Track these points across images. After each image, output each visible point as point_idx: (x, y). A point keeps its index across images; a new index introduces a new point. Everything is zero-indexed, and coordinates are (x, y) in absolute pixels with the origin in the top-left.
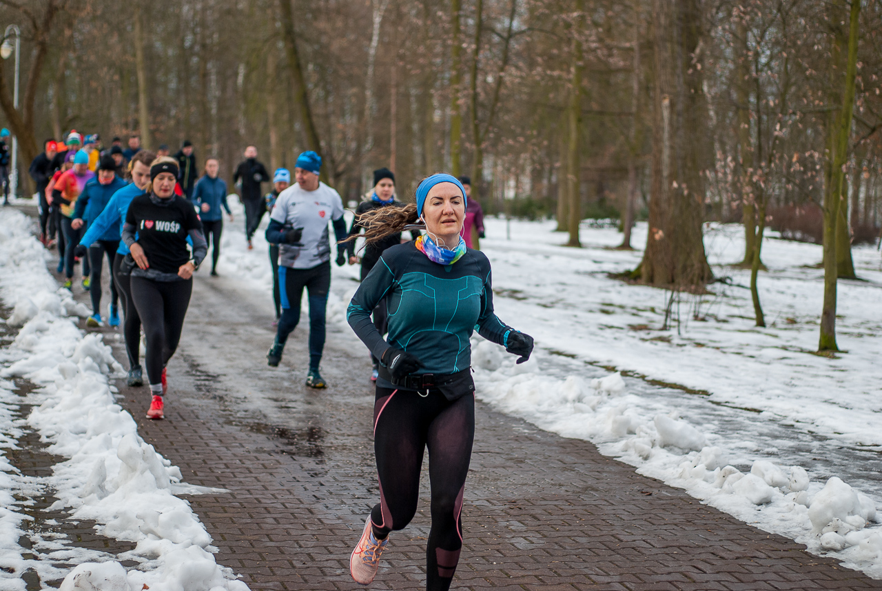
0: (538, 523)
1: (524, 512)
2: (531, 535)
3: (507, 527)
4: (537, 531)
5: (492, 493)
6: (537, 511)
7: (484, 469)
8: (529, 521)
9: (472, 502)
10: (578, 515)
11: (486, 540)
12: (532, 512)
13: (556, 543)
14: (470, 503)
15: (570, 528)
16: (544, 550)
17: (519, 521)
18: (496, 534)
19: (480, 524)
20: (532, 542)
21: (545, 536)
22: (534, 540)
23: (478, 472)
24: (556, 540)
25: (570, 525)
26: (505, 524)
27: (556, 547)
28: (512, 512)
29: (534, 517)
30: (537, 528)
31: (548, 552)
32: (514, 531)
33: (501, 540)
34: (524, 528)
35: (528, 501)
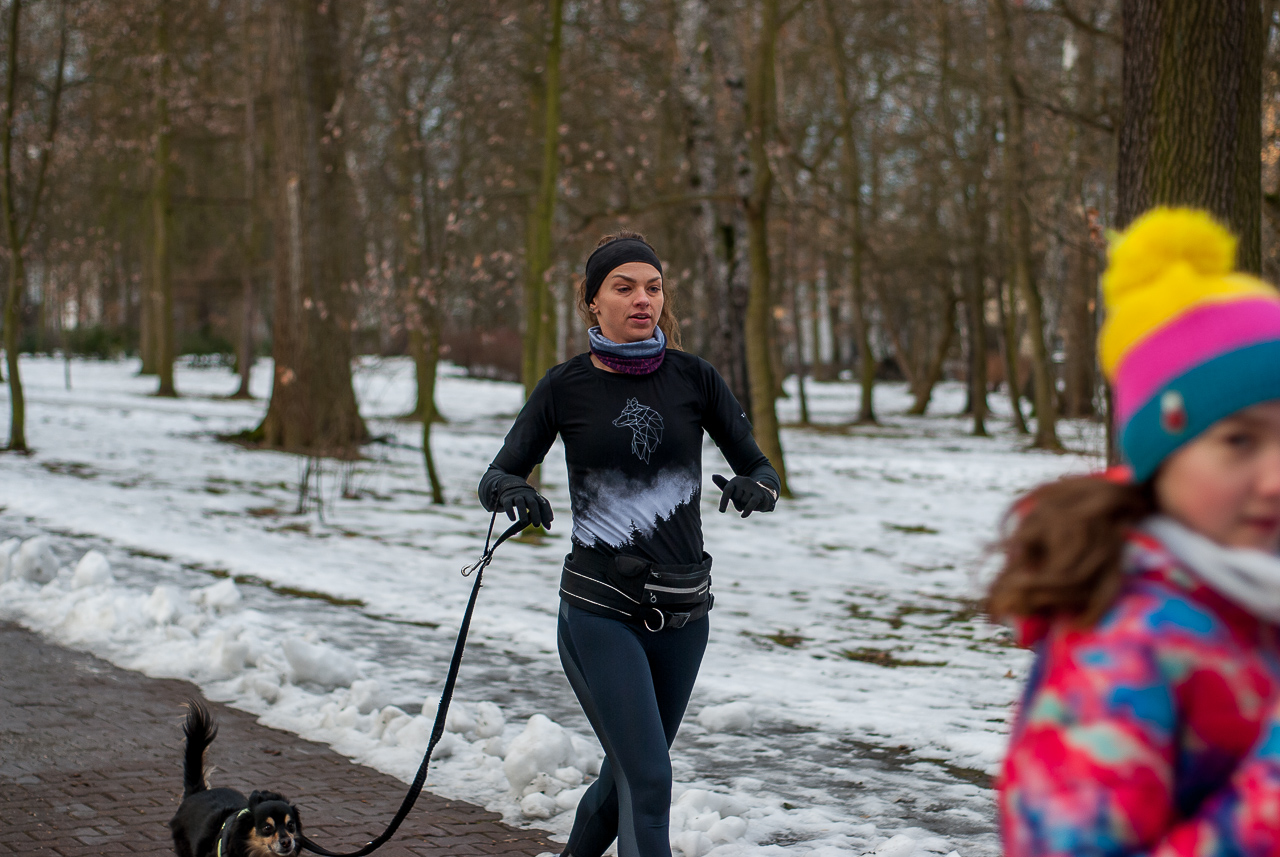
0: (114, 804)
1: (92, 790)
2: (103, 822)
3: (67, 813)
4: (112, 817)
5: (45, 764)
6: (113, 787)
7: (33, 730)
8: (102, 803)
9: (15, 779)
10: (174, 790)
11: (35, 834)
12: (105, 789)
13: (141, 833)
14: (11, 781)
15: (161, 809)
16: (123, 843)
17: (86, 804)
18: (51, 825)
19: (27, 811)
20: (105, 834)
21: (124, 823)
22: (108, 830)
23: (23, 734)
24: (141, 828)
25: (161, 805)
26: (65, 808)
27: (141, 838)
28: (74, 790)
29: (108, 796)
30: (112, 813)
31: (128, 847)
32: (78, 819)
33: (58, 833)
34: (93, 813)
35: (99, 773)
